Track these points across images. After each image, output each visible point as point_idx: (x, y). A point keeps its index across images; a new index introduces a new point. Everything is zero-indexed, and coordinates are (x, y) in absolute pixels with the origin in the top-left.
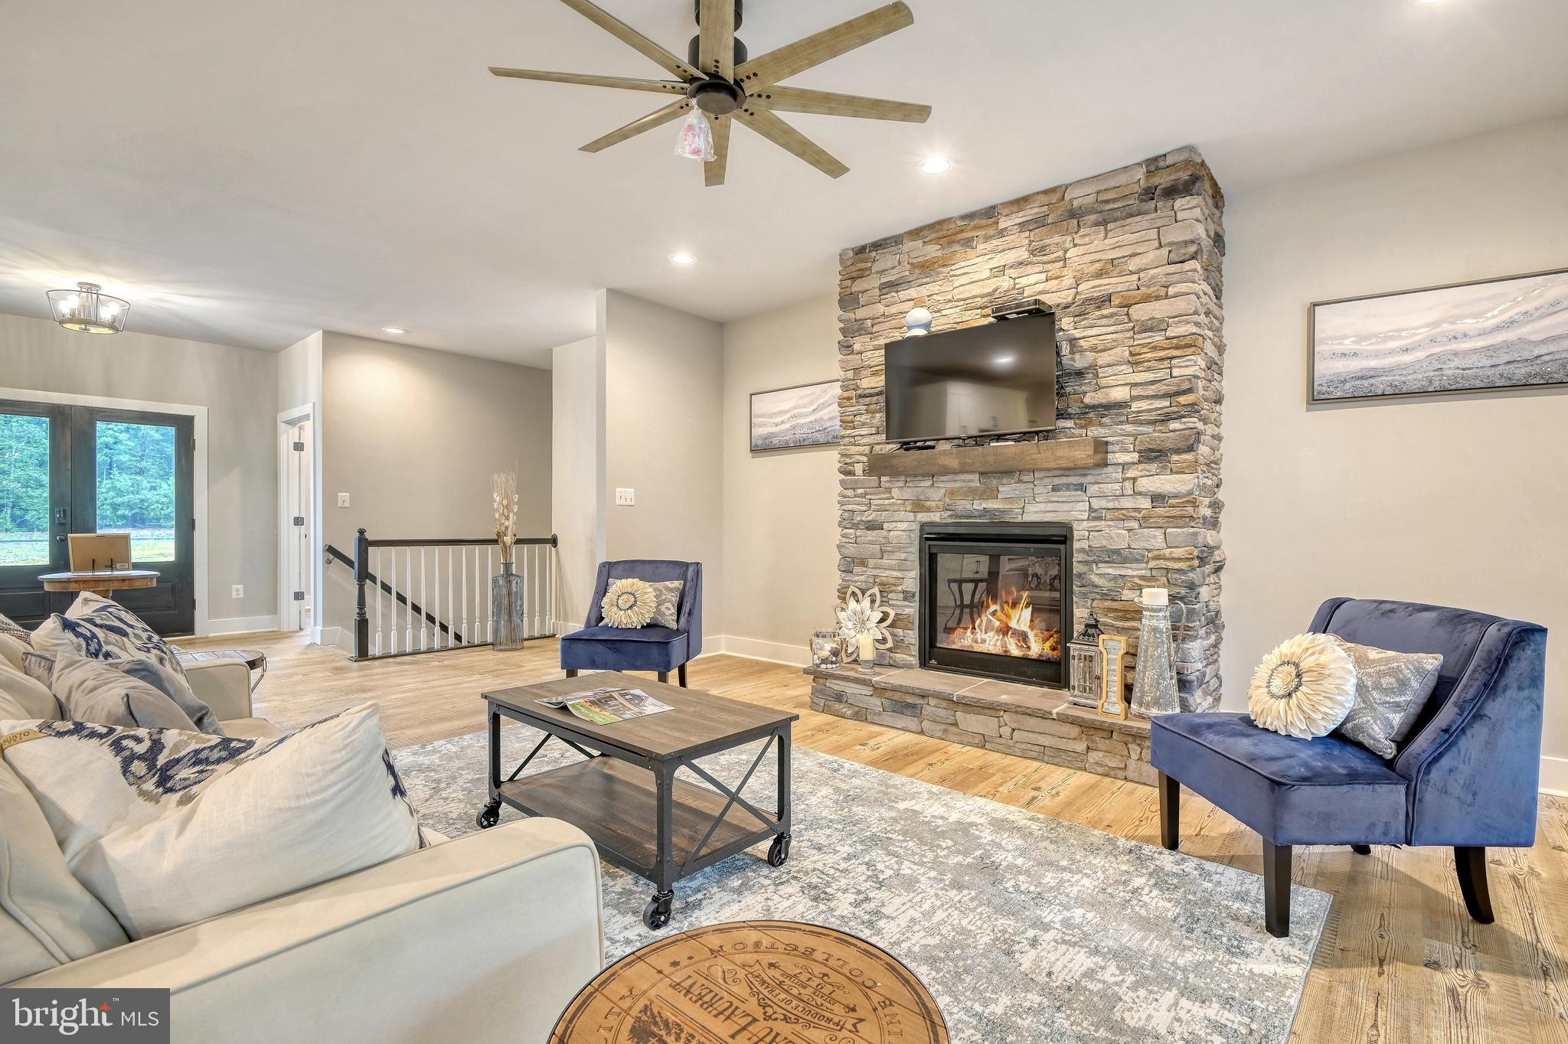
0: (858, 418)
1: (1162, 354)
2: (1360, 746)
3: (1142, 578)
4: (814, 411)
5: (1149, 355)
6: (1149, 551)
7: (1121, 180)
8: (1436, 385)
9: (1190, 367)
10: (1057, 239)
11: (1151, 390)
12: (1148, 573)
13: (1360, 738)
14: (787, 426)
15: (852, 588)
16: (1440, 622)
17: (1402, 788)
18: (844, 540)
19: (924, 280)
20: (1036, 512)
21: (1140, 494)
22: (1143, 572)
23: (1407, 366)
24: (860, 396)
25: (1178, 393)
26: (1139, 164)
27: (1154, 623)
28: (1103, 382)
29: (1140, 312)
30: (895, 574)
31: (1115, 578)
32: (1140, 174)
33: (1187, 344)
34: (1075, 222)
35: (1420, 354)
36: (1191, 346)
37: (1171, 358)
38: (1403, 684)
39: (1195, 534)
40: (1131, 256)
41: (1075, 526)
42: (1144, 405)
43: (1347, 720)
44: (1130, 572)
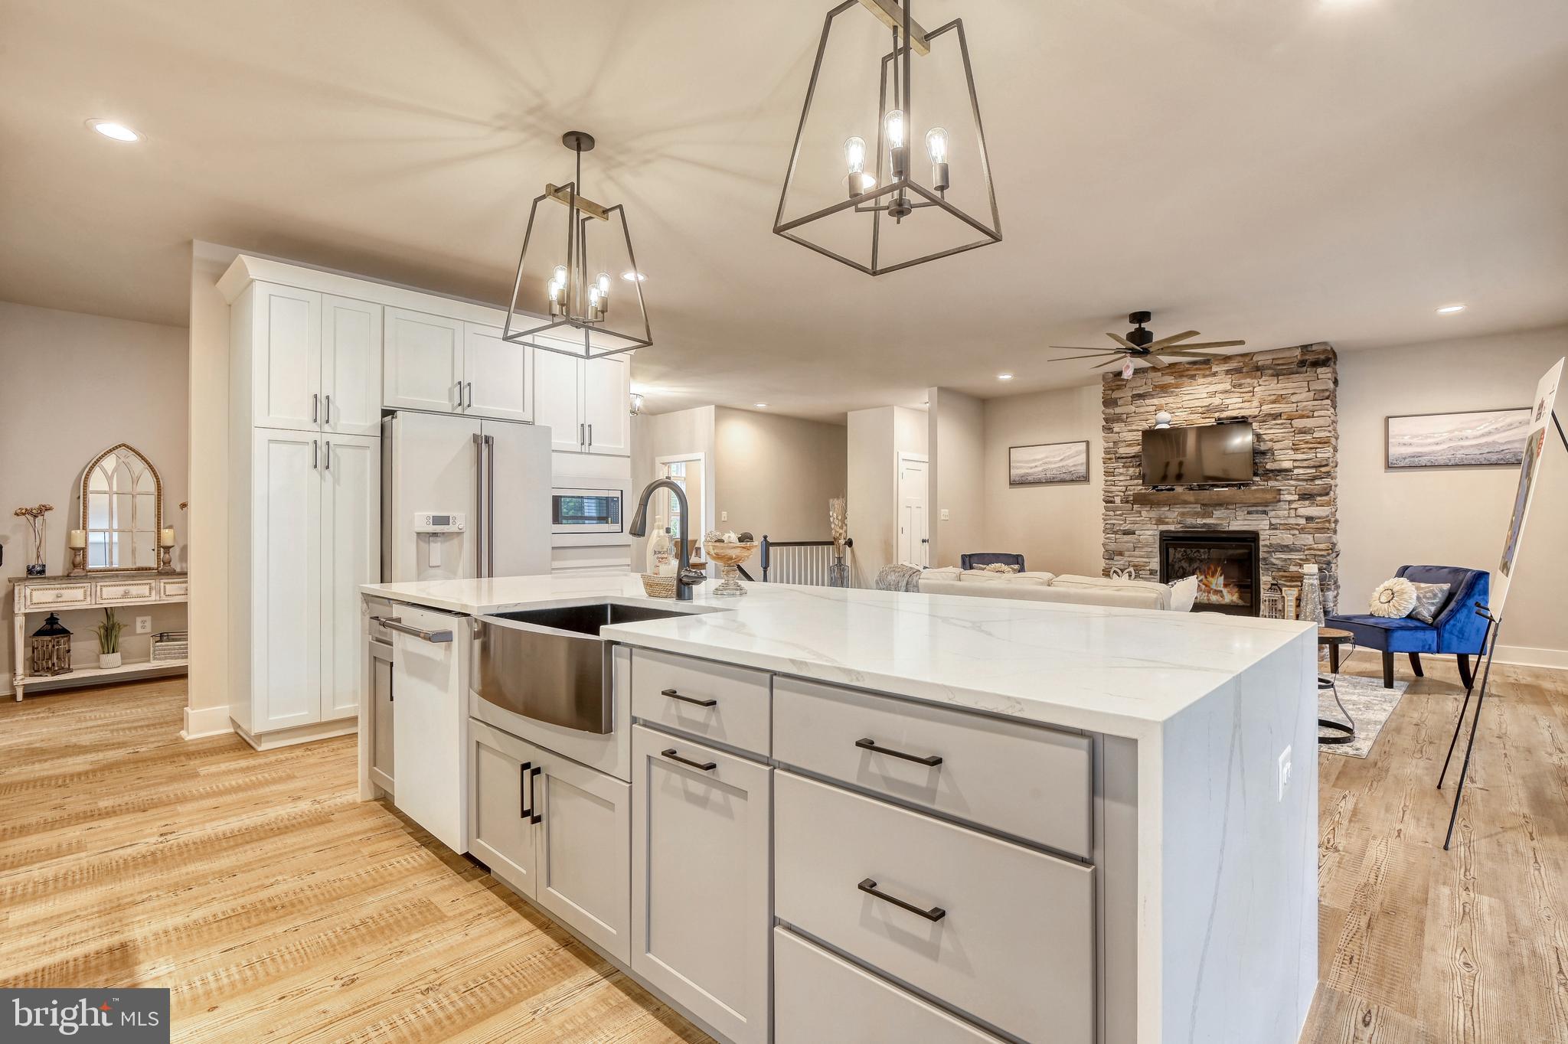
0: (1117, 470)
1: (1311, 446)
2: (1419, 620)
3: (1301, 559)
4: (1061, 460)
5: (1303, 446)
6: (1305, 546)
7: (1287, 354)
8: (1452, 462)
9: (1324, 453)
10: (1248, 380)
11: (1305, 464)
12: (1304, 557)
13: (1419, 617)
14: (1040, 469)
15: (1114, 569)
16: (1450, 573)
17: (1435, 632)
18: (1107, 541)
19: (1163, 395)
20: (1237, 525)
21: (1299, 516)
22: (1302, 557)
23: (1438, 452)
24: (1119, 458)
25: (1320, 466)
26: (1297, 347)
27: (1311, 581)
28: (1278, 458)
29: (1298, 423)
30: (1144, 560)
31: (1285, 560)
32: (1298, 352)
33: (1325, 442)
34: (1259, 373)
35: (1445, 446)
36: (1326, 443)
37: (1316, 448)
38: (1435, 595)
39: (1330, 537)
40: (1292, 394)
41: (1261, 533)
42: (1301, 471)
43: (1413, 610)
44: (1294, 557)
